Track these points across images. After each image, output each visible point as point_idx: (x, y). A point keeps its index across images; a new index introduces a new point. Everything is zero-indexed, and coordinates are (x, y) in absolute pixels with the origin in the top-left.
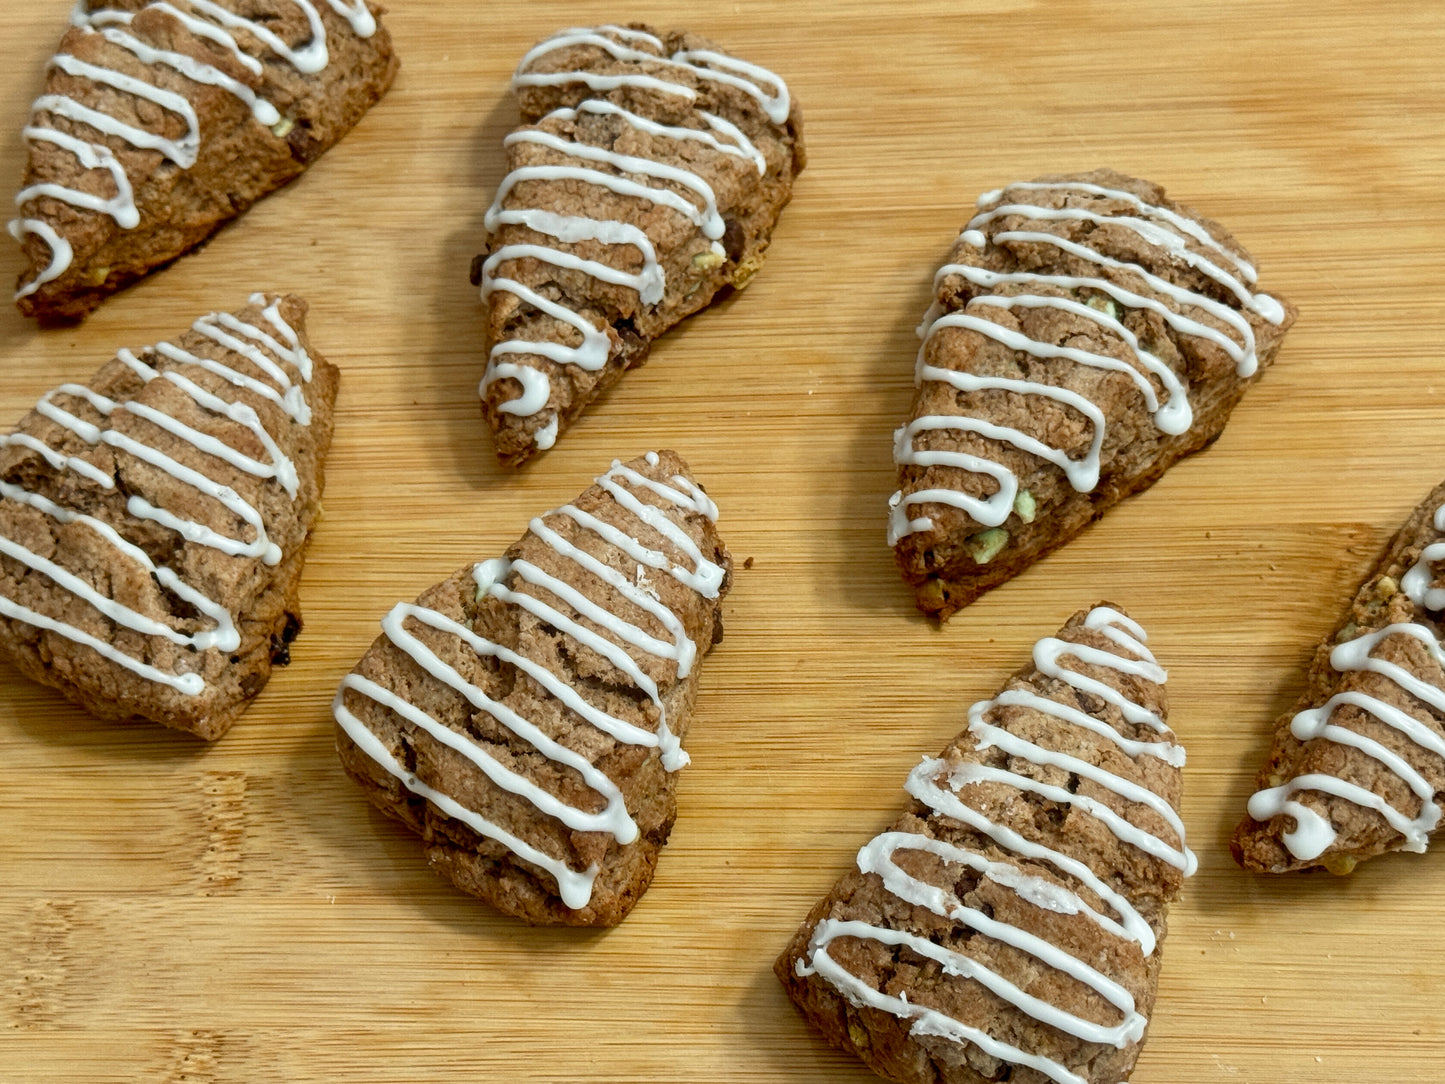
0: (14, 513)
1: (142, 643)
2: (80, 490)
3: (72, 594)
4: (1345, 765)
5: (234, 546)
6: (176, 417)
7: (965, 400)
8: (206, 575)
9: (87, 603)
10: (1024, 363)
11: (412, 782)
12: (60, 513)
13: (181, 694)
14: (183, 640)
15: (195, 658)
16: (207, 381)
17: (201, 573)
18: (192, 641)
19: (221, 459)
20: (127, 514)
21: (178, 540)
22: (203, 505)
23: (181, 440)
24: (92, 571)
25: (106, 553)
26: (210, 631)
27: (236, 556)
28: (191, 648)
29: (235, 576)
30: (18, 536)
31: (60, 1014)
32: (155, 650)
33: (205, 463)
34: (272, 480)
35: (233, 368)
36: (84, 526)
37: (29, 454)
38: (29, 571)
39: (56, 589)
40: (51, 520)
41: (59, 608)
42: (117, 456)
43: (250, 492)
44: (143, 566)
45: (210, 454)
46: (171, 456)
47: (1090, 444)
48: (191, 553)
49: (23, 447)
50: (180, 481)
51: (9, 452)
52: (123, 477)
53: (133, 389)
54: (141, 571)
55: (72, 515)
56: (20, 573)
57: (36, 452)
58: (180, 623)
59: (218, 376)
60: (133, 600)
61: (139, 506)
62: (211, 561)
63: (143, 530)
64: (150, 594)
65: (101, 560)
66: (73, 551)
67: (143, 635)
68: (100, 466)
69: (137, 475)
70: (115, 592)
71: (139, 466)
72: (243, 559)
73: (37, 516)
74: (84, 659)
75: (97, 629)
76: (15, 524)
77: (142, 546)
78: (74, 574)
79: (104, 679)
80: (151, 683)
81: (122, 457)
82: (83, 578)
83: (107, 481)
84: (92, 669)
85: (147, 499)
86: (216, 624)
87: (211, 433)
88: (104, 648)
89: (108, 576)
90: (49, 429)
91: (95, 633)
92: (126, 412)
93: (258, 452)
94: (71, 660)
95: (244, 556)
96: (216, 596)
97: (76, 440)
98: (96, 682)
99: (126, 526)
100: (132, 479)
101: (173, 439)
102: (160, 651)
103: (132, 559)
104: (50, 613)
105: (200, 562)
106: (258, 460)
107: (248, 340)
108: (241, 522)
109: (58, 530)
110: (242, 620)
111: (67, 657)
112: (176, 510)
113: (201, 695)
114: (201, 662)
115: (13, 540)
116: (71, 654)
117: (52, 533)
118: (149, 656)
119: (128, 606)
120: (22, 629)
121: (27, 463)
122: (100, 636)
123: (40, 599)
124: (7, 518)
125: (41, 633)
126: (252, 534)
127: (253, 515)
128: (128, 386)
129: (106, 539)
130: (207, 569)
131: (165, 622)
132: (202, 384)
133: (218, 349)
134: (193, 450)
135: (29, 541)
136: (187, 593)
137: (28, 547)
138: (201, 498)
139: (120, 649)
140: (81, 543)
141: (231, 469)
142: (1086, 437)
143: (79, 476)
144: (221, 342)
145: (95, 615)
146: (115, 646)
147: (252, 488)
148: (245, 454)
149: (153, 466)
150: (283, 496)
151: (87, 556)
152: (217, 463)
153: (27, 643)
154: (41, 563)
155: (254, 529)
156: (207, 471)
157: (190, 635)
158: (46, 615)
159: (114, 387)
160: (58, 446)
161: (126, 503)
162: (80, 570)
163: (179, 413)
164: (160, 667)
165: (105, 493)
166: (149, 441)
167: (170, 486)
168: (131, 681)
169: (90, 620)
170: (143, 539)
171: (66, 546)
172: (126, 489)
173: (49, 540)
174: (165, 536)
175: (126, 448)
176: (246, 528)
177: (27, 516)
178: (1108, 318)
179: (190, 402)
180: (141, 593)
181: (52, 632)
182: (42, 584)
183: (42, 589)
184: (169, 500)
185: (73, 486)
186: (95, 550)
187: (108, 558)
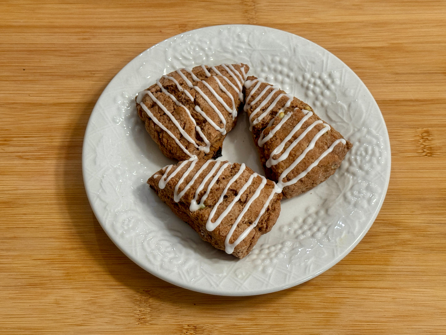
0: (165, 98)
1: (187, 144)
2: (185, 99)
3: (174, 125)
5: (218, 128)
6: (214, 89)
8: (209, 133)
9: (177, 128)
12: (177, 102)
14: (197, 146)
15: (197, 152)
16: (223, 82)
17: (208, 132)
18: (199, 147)
19: (222, 104)
20: (194, 109)
21: (205, 121)
22: (214, 114)
23: (214, 96)
24: (181, 120)
25: (186, 117)
26: (204, 146)
27: (217, 130)
28: (198, 149)
29: (215, 135)
30: (165, 104)
32: (190, 146)
33: (218, 104)
34: (230, 114)
35: (230, 81)
36: (183, 109)
37: (173, 84)
38: (165, 114)
39: (170, 121)
40: (175, 103)
41: (169, 126)
43: (226, 115)
44: (194, 124)
45: (219, 102)
46: (210, 99)
48: (207, 126)
49: (172, 81)
50: (210, 106)
51: (168, 81)
52: (197, 100)
53: (203, 76)
54: (193, 125)
55: (181, 104)
56: (162, 113)
57: (176, 84)
58: (198, 142)
59: (226, 82)
60: (189, 132)
61: (198, 108)
62: (211, 130)
63: (196, 115)
64: (193, 133)
65: (185, 119)
66: (178, 114)
67: (188, 142)
68: (192, 95)
69: (200, 101)
70: (185, 128)
71: (201, 98)
73: (171, 101)
74: (171, 142)
75: (177, 136)
76: (165, 100)
77: (195, 119)
78: (176, 120)
79: (174, 148)
80: (186, 154)
81: (198, 94)
82: (178, 121)
83: (192, 99)
84: (172, 145)
85: (200, 108)
86: (206, 145)
87: (221, 97)
88: (177, 141)
89: (185, 124)
90: (180, 79)
91: (176, 136)
92: (202, 83)
93: (231, 106)
94: (168, 141)
95: (219, 131)
96: (209, 139)
97: (186, 84)
98: (172, 148)
99: (192, 112)
100: (199, 101)
101: (212, 95)
102: (191, 147)
103: (192, 121)
105: (209, 129)
106: (230, 108)
107: (236, 75)
108: (221, 122)
109: (176, 107)
110: (212, 146)
111: (167, 139)
112: (207, 113)
114: (199, 153)
115: (163, 104)
116: (168, 139)
117: (174, 107)
118: (188, 147)
119: (187, 133)
120: (158, 128)
121: (172, 86)
122: (177, 138)
123: (165, 122)
124: (163, 98)
125: (162, 131)
126: (223, 126)
127: (224, 121)
128: (202, 75)
129: (187, 114)
130: (209, 131)
131: (194, 141)
132: (222, 82)
133: (228, 74)
134: (215, 99)
135: (167, 106)
136: (202, 135)
137: (167, 108)
138: (214, 112)
139: (181, 143)
140: (181, 113)
141: (223, 108)
143: (186, 95)
144: (229, 72)
145: (178, 132)
146: (180, 142)
147: (226, 114)
148: (228, 105)
149: (205, 100)
150: (231, 118)
151: (182, 117)
152: (221, 105)
153: (157, 131)
154: (169, 113)
155: (224, 125)
156: (217, 106)
157: (199, 146)
158: (166, 127)
159: (198, 74)
160: (181, 84)
161: (195, 107)
162: (178, 119)
163: (215, 88)
164: (189, 151)
165: (191, 102)
166: (206, 93)
167: (208, 107)
168: (181, 152)
169: (176, 133)
170: (196, 117)
171: (177, 112)
172: (196, 103)
173: (173, 108)
174: (202, 118)
175: (200, 93)
176: (222, 124)
177: (169, 100)
179: (218, 86)
180: (191, 131)
181: (166, 132)
182: (167, 119)
183: (167, 120)
184: (206, 110)
185: (184, 97)
186: (184, 116)
187: (186, 119)
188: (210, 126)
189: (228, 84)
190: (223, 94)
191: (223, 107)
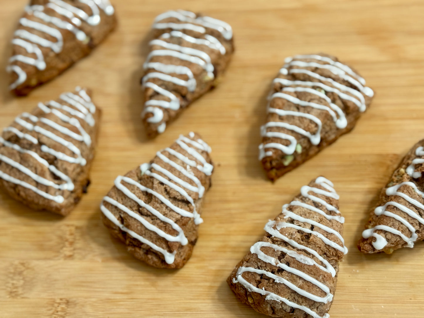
1: (46, 188)
2: (27, 144)
3: (25, 174)
4: (390, 223)
5: (72, 160)
6: (55, 123)
7: (281, 118)
9: (30, 177)
10: (298, 108)
11: (123, 227)
12: (22, 150)
13: (56, 202)
14: (57, 187)
15: (60, 192)
16: (65, 113)
18: (60, 187)
21: (55, 158)
24: (31, 166)
25: (35, 162)
26: (64, 184)
27: (72, 163)
28: (59, 190)
30: (10, 157)
31: (22, 294)
32: (49, 190)
33: (64, 136)
34: (82, 141)
36: (28, 154)
37: (13, 134)
38: (13, 167)
39: (21, 172)
41: (21, 177)
42: (38, 134)
43: (77, 145)
44: (46, 166)
45: (65, 134)
46: (54, 134)
47: (317, 131)
48: (59, 162)
49: (11, 132)
50: (56, 141)
51: (7, 133)
52: (40, 140)
55: (25, 151)
56: (10, 168)
57: (15, 133)
58: (57, 182)
59: (67, 111)
60: (43, 175)
61: (45, 148)
62: (65, 165)
63: (46, 155)
64: (48, 174)
65: (33, 164)
66: (26, 161)
67: (46, 186)
68: (34, 137)
69: (44, 140)
70: (38, 172)
71: (45, 138)
72: (74, 164)
73: (15, 151)
74: (29, 193)
75: (32, 184)
76: (9, 153)
77: (46, 160)
78: (26, 168)
79: (34, 198)
80: (48, 199)
81: (40, 135)
82: (29, 169)
83: (36, 141)
84: (31, 196)
85: (47, 146)
86: (66, 182)
88: (35, 189)
89: (36, 168)
92: (41, 121)
93: (78, 132)
96: (66, 174)
98: (32, 199)
99: (41, 154)
100: (42, 141)
101: (54, 129)
103: (43, 163)
105: (62, 165)
106: (78, 135)
107: (76, 101)
108: (74, 153)
110: (74, 181)
112: (55, 149)
113: (63, 203)
114: (62, 193)
115: (8, 158)
116: (25, 191)
117: (20, 156)
118: (47, 191)
119: (42, 177)
120: (11, 184)
121: (12, 136)
122: (33, 186)
123: (16, 175)
124: (7, 152)
125: (17, 185)
126: (77, 157)
127: (77, 151)
129: (36, 158)
131: (52, 182)
132: (63, 114)
133: (67, 103)
134: (59, 132)
135: (13, 158)
136: (58, 173)
137: (13, 160)
139: (40, 190)
140: (28, 159)
141: (70, 138)
142: (315, 129)
143: (27, 140)
144: (68, 101)
146: (38, 189)
147: (77, 143)
148: (75, 133)
149: (48, 137)
150: (85, 146)
151: (30, 163)
152: (67, 136)
154: (17, 165)
157: (59, 185)
158: (18, 180)
159: (38, 114)
160: (21, 131)
161: (41, 147)
162: (28, 167)
164: (51, 194)
165: (35, 145)
166: (47, 130)
167: (53, 143)
168: (42, 199)
169: (31, 181)
170: (46, 157)
174: (52, 157)
175: (41, 132)
176: (75, 155)
177: (13, 152)
178: (322, 95)
179: (60, 119)
180: (45, 173)
181: (20, 185)
182: (17, 171)
184: (53, 146)
186: (32, 161)
188: (62, 162)
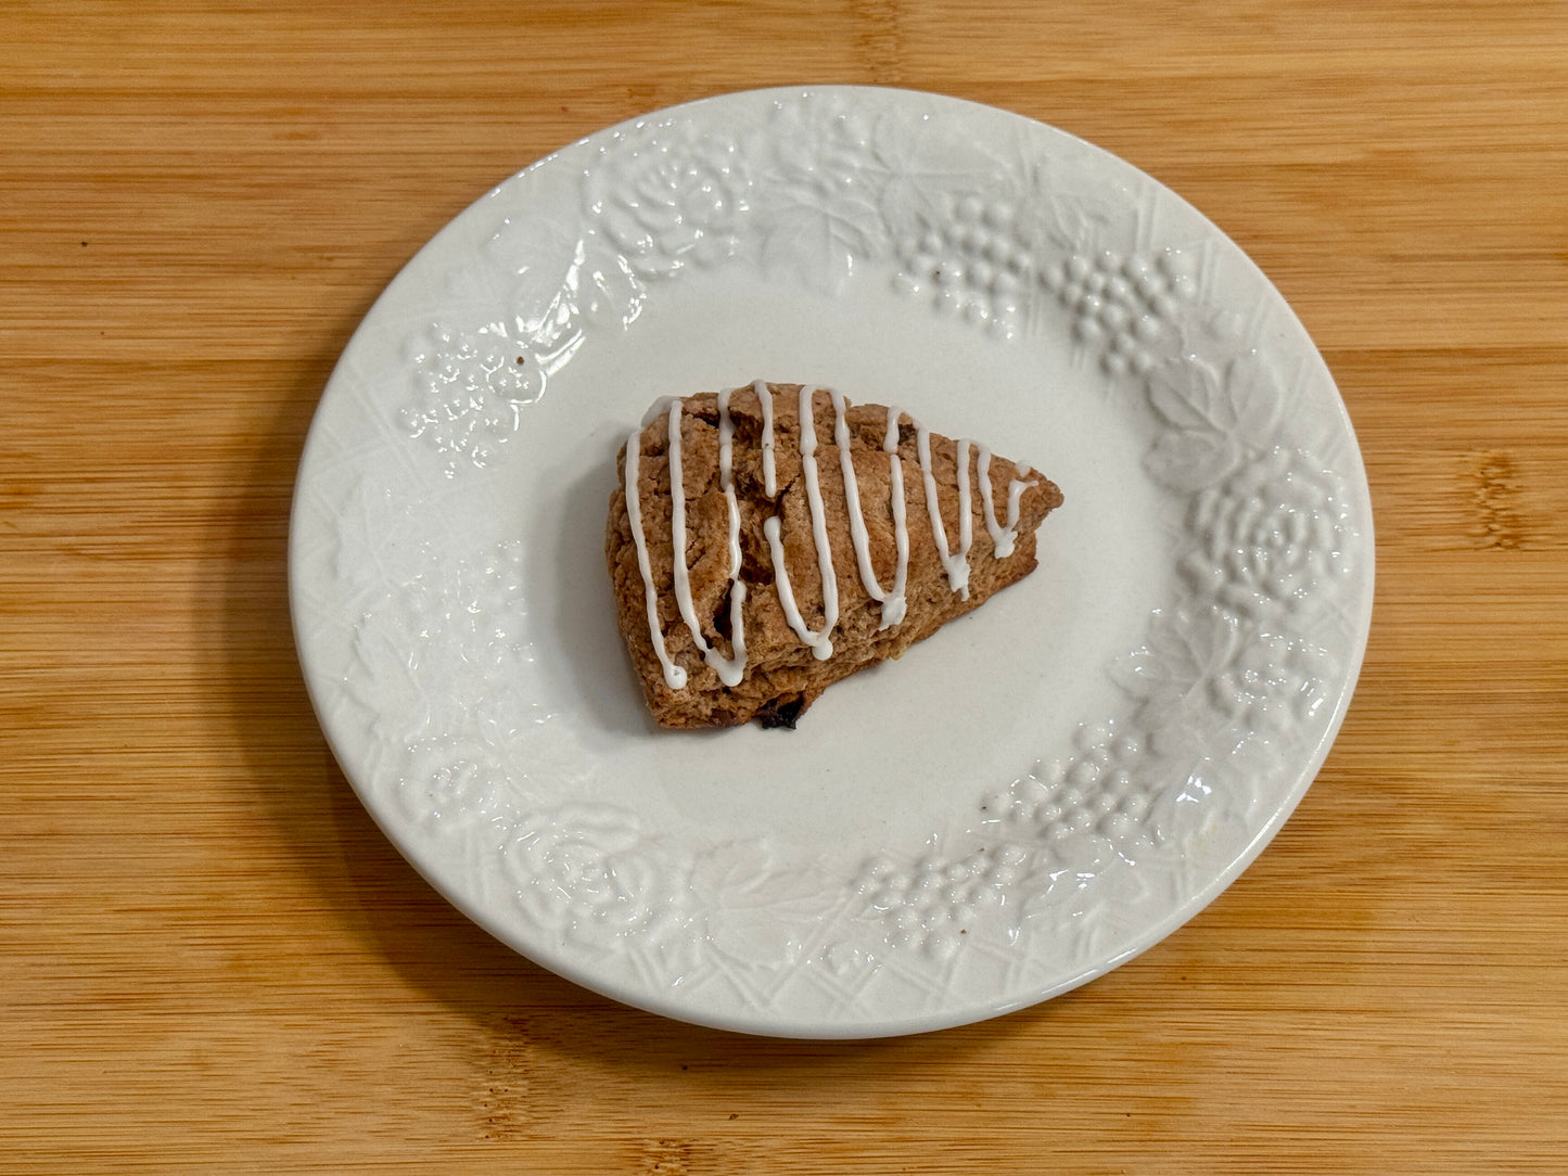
0: (704, 445)
1: (674, 617)
2: (751, 477)
5: (797, 621)
6: (863, 495)
8: (759, 620)
9: (672, 554)
12: (726, 478)
13: (663, 676)
14: (702, 644)
15: (696, 662)
16: (915, 491)
19: (855, 554)
21: (768, 576)
22: (810, 572)
23: (847, 514)
24: (699, 537)
25: (718, 535)
27: (792, 629)
29: (776, 641)
30: (689, 463)
32: (676, 632)
33: (843, 546)
35: (941, 499)
36: (726, 503)
38: (668, 492)
39: (668, 523)
42: (798, 480)
43: (850, 596)
44: (730, 570)
45: (853, 544)
46: (828, 517)
48: (767, 594)
49: (763, 407)
50: (813, 542)
51: (754, 400)
52: (785, 497)
53: (869, 441)
54: (725, 571)
55: (730, 489)
57: (763, 421)
58: (712, 632)
60: (698, 586)
61: (773, 527)
62: (772, 614)
63: (757, 546)
64: (715, 591)
65: (710, 537)
66: (702, 511)
68: (779, 475)
69: (793, 505)
71: (802, 502)
72: (794, 635)
73: (714, 462)
74: (634, 587)
75: (659, 576)
77: (745, 556)
78: (687, 527)
80: (653, 650)
82: (688, 535)
84: (632, 599)
86: (731, 657)
87: (870, 530)
88: (651, 595)
89: (703, 552)
90: (789, 412)
91: (656, 578)
92: (838, 455)
93: (886, 575)
94: (627, 578)
95: (797, 635)
96: (750, 640)
97: (795, 438)
99: (750, 531)
100: (787, 505)
101: (842, 507)
103: (730, 557)
104: (648, 534)
105: (764, 608)
107: (976, 490)
108: (821, 609)
109: (712, 487)
110: (757, 673)
111: (627, 573)
112: (789, 557)
113: (674, 691)
114: (699, 670)
116: (630, 574)
119: (691, 585)
120: (625, 523)
121: (750, 419)
122: (656, 584)
123: (654, 518)
124: (697, 442)
125: (631, 541)
128: (870, 437)
129: (728, 525)
130: (763, 617)
131: (701, 621)
132: (908, 489)
133: (952, 475)
134: (847, 526)
135: (690, 473)
136: (737, 617)
137: (685, 477)
138: (813, 565)
139: (658, 606)
140: (713, 512)
141: (854, 568)
143: (760, 466)
144: (958, 473)
145: (668, 567)
146: (657, 600)
147: (855, 594)
148: (875, 569)
149: (809, 512)
151: (706, 524)
153: (619, 536)
154: (679, 497)
155: (824, 623)
156: (837, 553)
157: (710, 646)
158: (644, 532)
159: (862, 427)
162: (693, 528)
163: (868, 494)
164: (667, 646)
166: (826, 493)
167: (804, 537)
168: (643, 635)
169: (663, 567)
170: (751, 551)
171: (703, 502)
172: (777, 508)
174: (765, 565)
175: (809, 481)
176: (819, 617)
177: (708, 455)
179: (886, 492)
181: (636, 547)
182: (665, 511)
183: (662, 514)
184: (793, 545)
185: (750, 468)
186: (714, 526)
187: (715, 540)
188: (773, 601)
189: (926, 504)
190: (887, 525)
191: (857, 565)
